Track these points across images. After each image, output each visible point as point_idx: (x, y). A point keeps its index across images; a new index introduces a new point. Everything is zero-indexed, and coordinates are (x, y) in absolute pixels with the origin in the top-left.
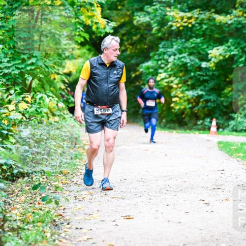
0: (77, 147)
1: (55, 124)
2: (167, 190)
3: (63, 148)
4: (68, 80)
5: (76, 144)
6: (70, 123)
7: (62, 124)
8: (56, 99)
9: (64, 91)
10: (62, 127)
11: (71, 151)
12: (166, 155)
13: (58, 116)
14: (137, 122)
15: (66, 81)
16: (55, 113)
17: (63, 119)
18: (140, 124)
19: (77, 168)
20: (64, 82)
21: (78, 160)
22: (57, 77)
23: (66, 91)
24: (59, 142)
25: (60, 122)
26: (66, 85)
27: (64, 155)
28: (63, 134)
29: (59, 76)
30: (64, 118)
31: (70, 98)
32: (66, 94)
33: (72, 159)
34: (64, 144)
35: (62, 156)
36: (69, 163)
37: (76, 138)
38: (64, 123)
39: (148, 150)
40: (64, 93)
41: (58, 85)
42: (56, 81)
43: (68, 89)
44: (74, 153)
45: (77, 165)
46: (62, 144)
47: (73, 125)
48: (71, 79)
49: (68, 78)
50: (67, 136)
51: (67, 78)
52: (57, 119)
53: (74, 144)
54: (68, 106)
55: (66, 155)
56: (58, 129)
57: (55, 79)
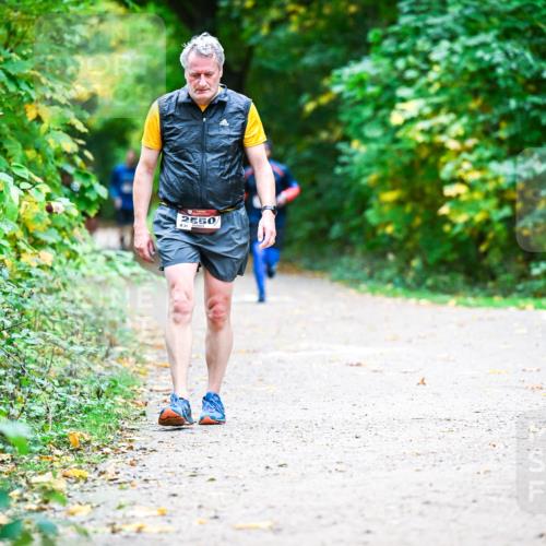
0: (116, 355)
1: (43, 274)
2: (427, 503)
3: (69, 357)
4: (86, 126)
5: (112, 345)
6: (93, 272)
7: (65, 274)
8: (46, 189)
9: (73, 163)
10: (64, 285)
11: (98, 368)
12: (423, 382)
13: (53, 246)
14: (324, 270)
15: (80, 127)
16: (42, 237)
17: (68, 258)
18: (335, 275)
19: (118, 427)
20: (71, 131)
21: (119, 399)
22: (48, 113)
23: (78, 160)
24: (56, 338)
25: (57, 268)
26: (81, 142)
27: (72, 381)
28: (69, 308)
29: (57, 108)
30: (73, 255)
31: (91, 187)
32: (79, 172)
33: (99, 394)
34: (72, 343)
35: (67, 384)
36: (88, 410)
37: (113, 325)
38: (71, 273)
39: (358, 365)
40: (71, 170)
41: (51, 141)
42: (44, 127)
43: (87, 153)
44: (108, 373)
45: (118, 416)
46: (65, 344)
47: (100, 278)
48: (96, 120)
49: (87, 115)
50: (82, 318)
51: (81, 119)
52: (47, 256)
53: (106, 342)
54: (84, 214)
55: (78, 381)
56: (50, 291)
57: (39, 119)
